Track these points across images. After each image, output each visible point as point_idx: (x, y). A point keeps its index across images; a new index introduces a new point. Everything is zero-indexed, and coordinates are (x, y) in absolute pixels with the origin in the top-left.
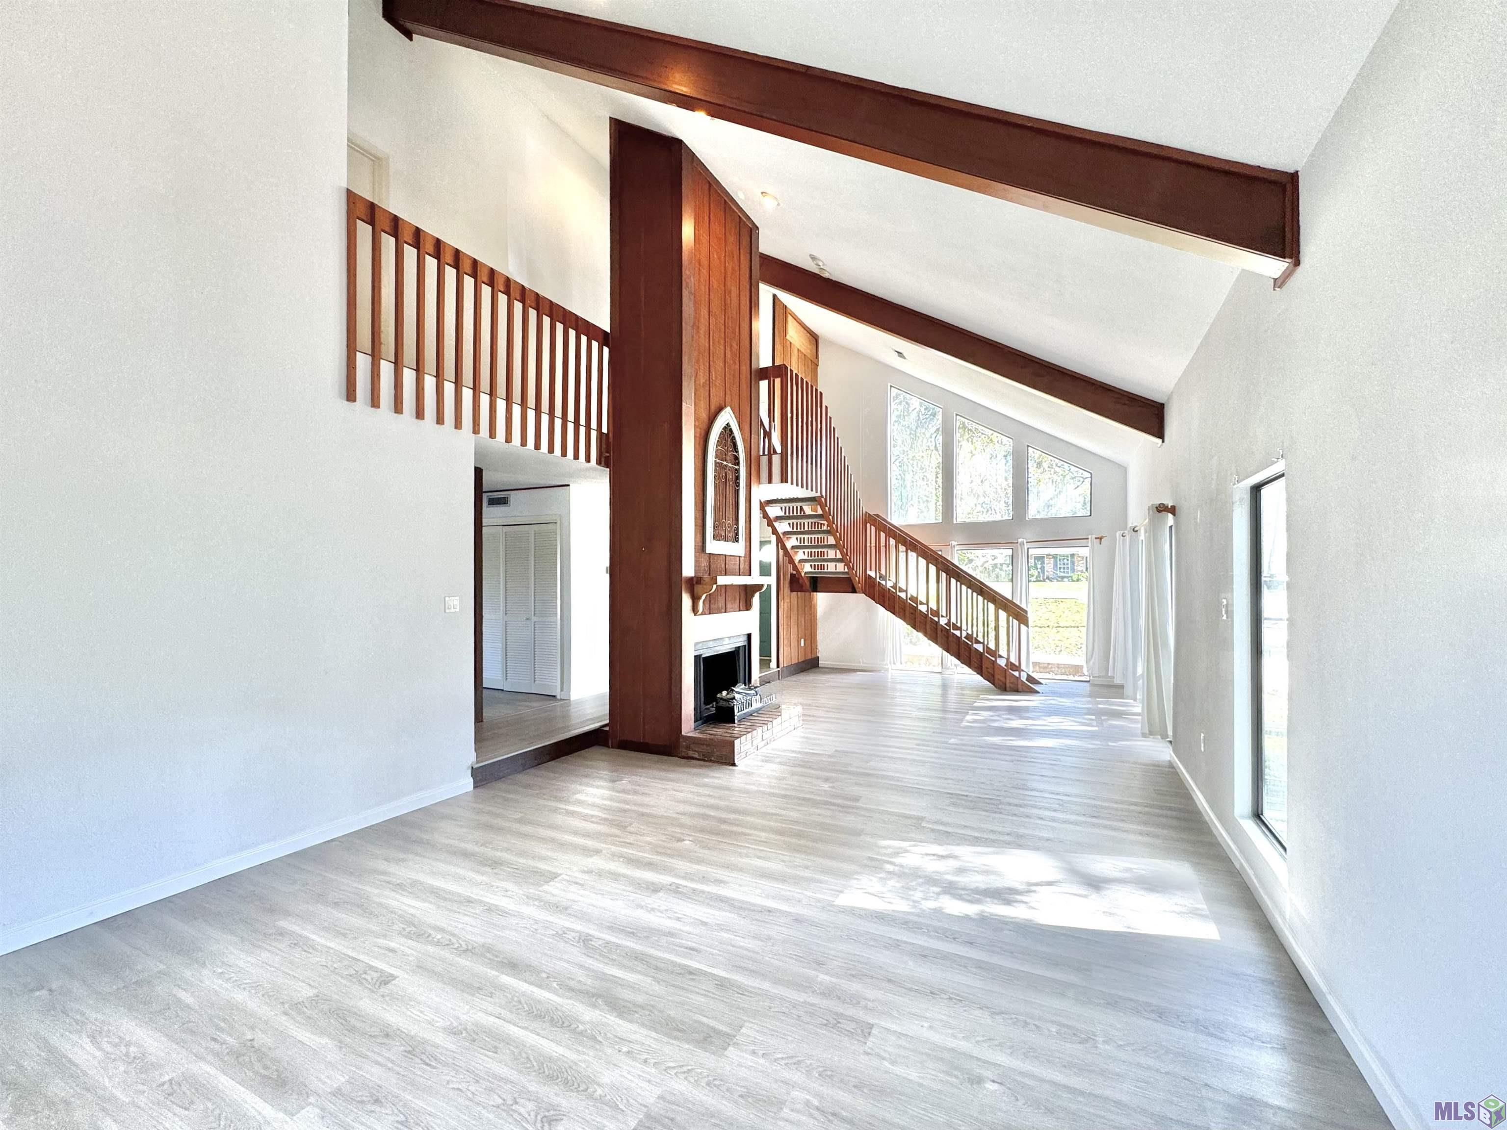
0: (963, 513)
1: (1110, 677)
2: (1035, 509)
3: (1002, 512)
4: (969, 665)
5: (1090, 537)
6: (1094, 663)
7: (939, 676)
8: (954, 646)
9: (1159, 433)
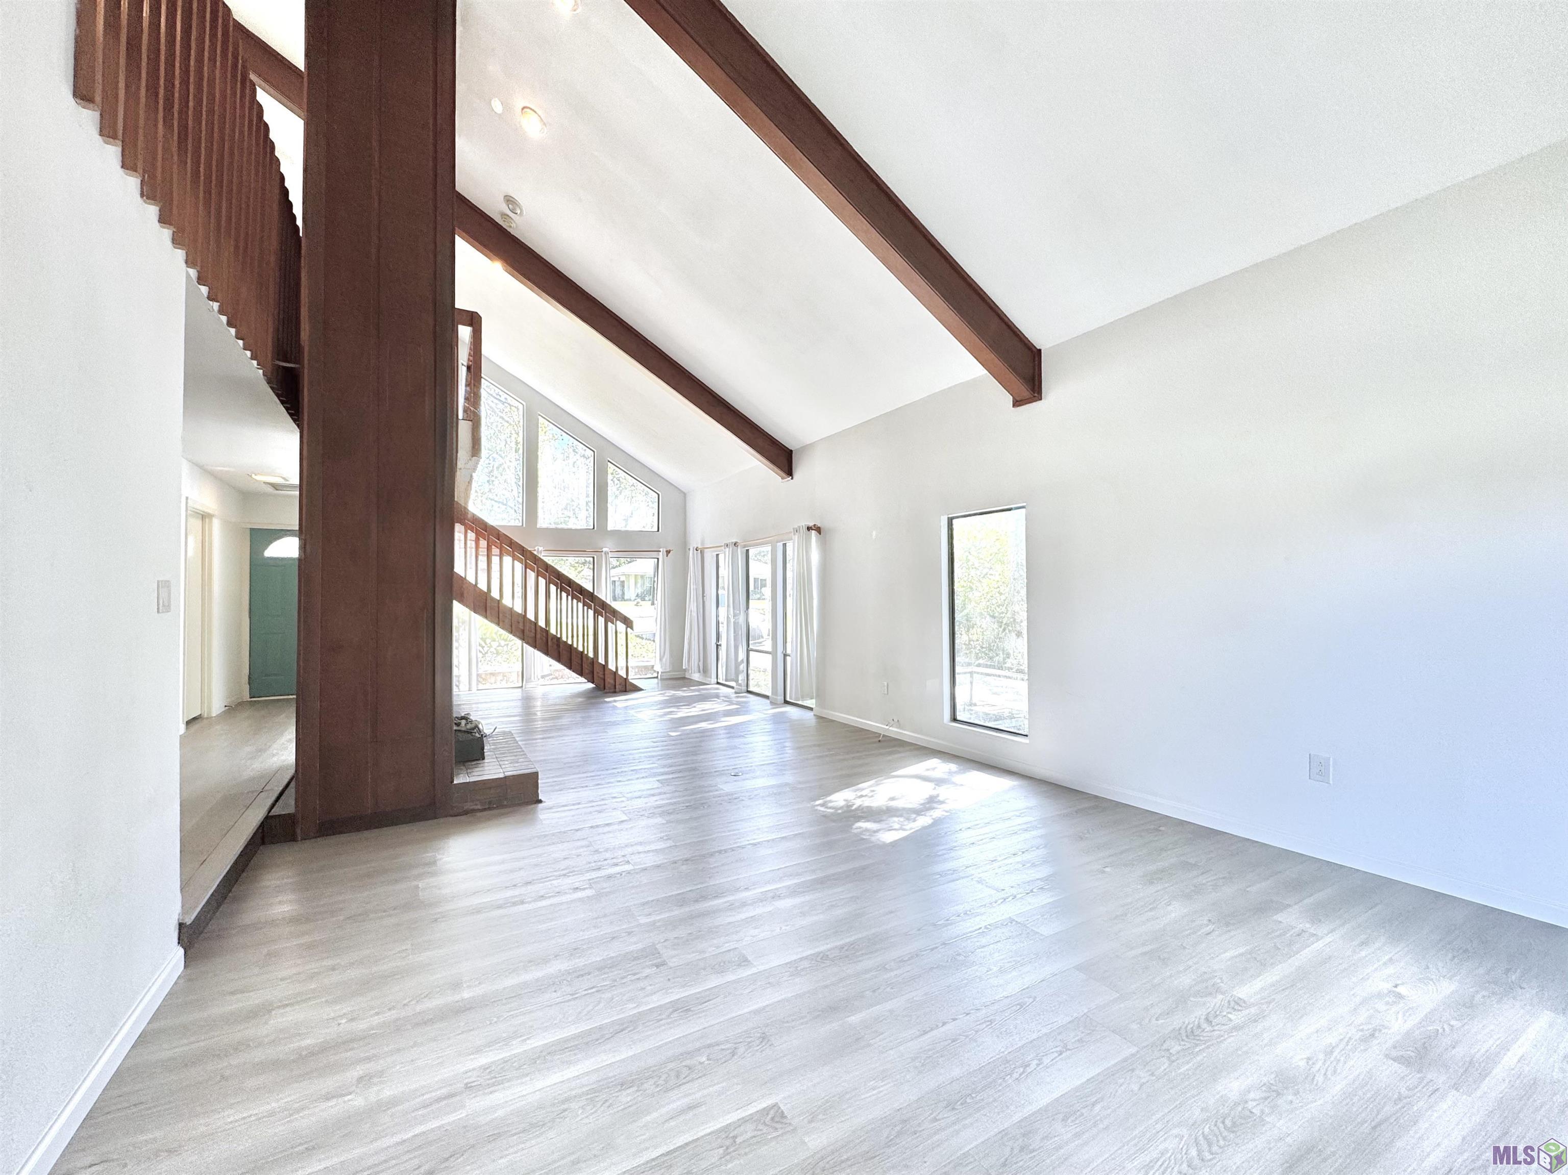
0: (544, 520)
1: (685, 670)
2: (614, 522)
3: (582, 520)
4: (581, 674)
5: (661, 550)
6: (666, 660)
7: (520, 690)
8: (565, 655)
9: (789, 472)
